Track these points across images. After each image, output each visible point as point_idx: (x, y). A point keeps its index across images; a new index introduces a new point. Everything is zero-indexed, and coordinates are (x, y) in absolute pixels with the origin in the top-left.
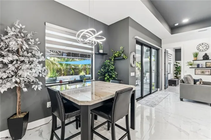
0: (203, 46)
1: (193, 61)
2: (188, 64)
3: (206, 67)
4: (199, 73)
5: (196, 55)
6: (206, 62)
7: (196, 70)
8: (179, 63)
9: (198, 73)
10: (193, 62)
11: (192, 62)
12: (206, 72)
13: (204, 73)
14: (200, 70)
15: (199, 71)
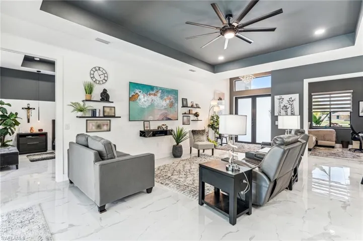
0: (100, 73)
1: (83, 101)
2: (72, 108)
3: (105, 116)
4: (94, 128)
5: (89, 90)
6: (104, 107)
7: (88, 121)
8: (9, 105)
9: (92, 129)
10: (84, 105)
11: (82, 104)
12: (104, 125)
13: (101, 129)
14: (94, 123)
15: (93, 125)
